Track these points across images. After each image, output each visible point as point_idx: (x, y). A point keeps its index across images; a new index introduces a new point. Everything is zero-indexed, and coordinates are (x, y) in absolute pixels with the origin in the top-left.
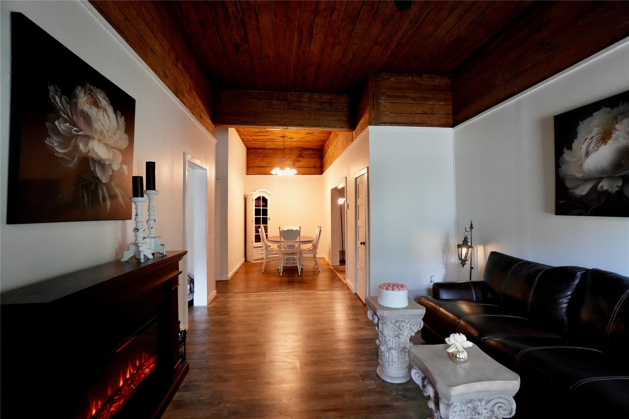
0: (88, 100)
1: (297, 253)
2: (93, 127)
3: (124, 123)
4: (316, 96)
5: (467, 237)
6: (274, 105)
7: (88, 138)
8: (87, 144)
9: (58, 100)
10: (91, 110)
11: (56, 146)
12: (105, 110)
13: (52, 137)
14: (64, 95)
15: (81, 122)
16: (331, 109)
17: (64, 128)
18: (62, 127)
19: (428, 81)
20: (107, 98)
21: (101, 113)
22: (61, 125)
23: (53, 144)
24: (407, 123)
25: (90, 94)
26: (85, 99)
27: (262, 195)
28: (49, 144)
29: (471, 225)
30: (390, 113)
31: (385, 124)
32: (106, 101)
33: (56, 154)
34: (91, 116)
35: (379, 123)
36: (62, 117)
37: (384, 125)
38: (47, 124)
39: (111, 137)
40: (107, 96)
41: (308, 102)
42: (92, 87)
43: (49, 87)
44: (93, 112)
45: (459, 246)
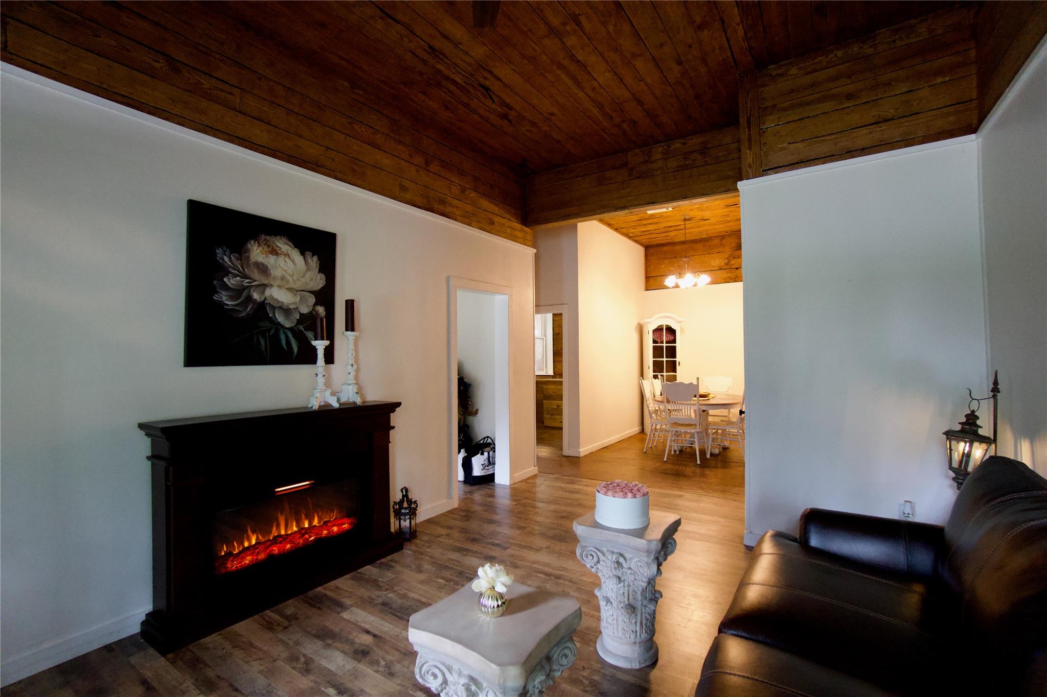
0: (263, 250)
1: (696, 425)
2: (270, 274)
3: (317, 263)
4: (677, 145)
5: (976, 414)
6: (608, 179)
7: (264, 286)
8: (263, 293)
9: (226, 259)
10: (268, 259)
11: (225, 300)
12: (287, 255)
13: (219, 292)
14: (233, 253)
15: (256, 274)
16: (706, 162)
17: (233, 283)
18: (232, 281)
19: (894, 41)
20: (290, 243)
21: (281, 260)
22: (231, 280)
23: (222, 298)
24: (834, 155)
25: (266, 244)
26: (259, 251)
27: (664, 322)
28: (217, 299)
29: (996, 383)
30: (788, 144)
31: (777, 169)
32: (289, 245)
33: (225, 307)
34: (268, 265)
35: (763, 171)
36: (232, 273)
37: (776, 173)
38: (215, 282)
39: (298, 280)
40: (290, 240)
41: (662, 158)
42: (268, 237)
43: (217, 251)
44: (270, 261)
45: (950, 435)
